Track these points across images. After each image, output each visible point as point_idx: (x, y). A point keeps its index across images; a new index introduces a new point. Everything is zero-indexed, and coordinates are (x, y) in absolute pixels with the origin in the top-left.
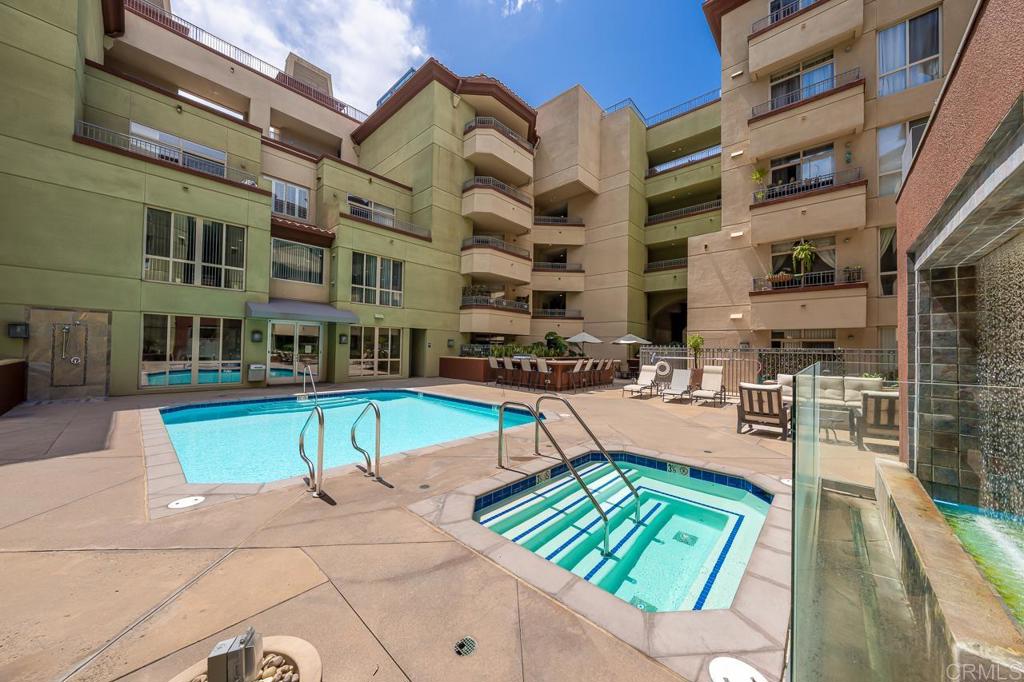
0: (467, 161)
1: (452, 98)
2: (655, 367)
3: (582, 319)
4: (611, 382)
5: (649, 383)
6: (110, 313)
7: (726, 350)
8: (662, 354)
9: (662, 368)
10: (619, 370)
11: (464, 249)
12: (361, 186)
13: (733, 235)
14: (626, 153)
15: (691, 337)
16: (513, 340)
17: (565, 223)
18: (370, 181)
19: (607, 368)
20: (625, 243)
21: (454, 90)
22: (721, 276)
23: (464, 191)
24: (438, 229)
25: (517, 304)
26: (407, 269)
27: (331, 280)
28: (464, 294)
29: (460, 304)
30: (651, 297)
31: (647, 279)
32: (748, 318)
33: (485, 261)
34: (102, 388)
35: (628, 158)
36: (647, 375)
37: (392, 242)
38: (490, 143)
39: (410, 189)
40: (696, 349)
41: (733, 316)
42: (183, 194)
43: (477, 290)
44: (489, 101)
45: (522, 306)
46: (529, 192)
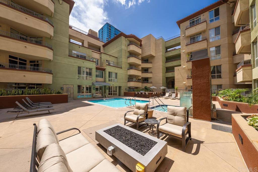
0: (128, 51)
1: (125, 39)
2: (169, 93)
3: (152, 83)
4: (160, 96)
5: (168, 96)
6: (73, 85)
7: (182, 90)
8: (170, 91)
9: (170, 93)
10: (161, 94)
11: (128, 69)
12: (108, 58)
13: (183, 67)
14: (161, 48)
15: (176, 87)
16: (138, 88)
17: (148, 63)
18: (110, 57)
19: (159, 93)
20: (161, 67)
21: (126, 38)
22: (181, 75)
23: (128, 58)
24: (123, 66)
25: (139, 81)
26: (118, 74)
27: (104, 77)
28: (128, 79)
29: (128, 81)
30: (167, 78)
31: (166, 74)
32: (187, 83)
33: (133, 72)
34: (72, 98)
35: (161, 49)
36: (167, 95)
37: (115, 69)
38: (133, 48)
39: (117, 58)
40: (177, 89)
41: (184, 83)
42: (83, 63)
43: (131, 78)
44: (133, 39)
45: (140, 81)
46: (140, 57)
